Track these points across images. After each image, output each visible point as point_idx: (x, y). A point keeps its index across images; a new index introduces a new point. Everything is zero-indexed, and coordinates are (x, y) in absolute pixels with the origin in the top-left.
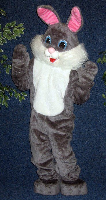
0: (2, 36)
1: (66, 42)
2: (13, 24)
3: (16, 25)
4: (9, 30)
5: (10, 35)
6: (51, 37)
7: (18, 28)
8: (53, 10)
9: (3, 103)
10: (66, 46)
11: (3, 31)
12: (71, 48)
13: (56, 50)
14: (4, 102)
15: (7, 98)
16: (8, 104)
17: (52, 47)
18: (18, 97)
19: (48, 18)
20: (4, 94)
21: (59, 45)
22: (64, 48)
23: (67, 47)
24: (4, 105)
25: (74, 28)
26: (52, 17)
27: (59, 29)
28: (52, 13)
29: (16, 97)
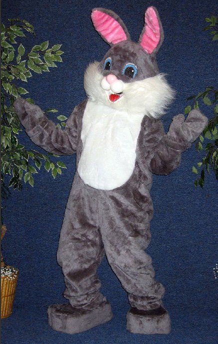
0: (26, 67)
1: (136, 67)
2: (43, 46)
3: (50, 47)
4: (37, 57)
5: (39, 65)
6: (112, 59)
7: (53, 53)
8: (118, 18)
9: (25, 179)
10: (135, 73)
11: (28, 59)
12: (144, 78)
13: (118, 78)
14: (28, 176)
15: (33, 170)
16: (35, 181)
17: (113, 74)
18: (51, 169)
19: (108, 32)
20: (27, 163)
21: (123, 71)
22: (132, 77)
23: (137, 75)
24: (28, 182)
25: (150, 46)
26: (117, 31)
27: (126, 47)
28: (115, 23)
29: (48, 168)
